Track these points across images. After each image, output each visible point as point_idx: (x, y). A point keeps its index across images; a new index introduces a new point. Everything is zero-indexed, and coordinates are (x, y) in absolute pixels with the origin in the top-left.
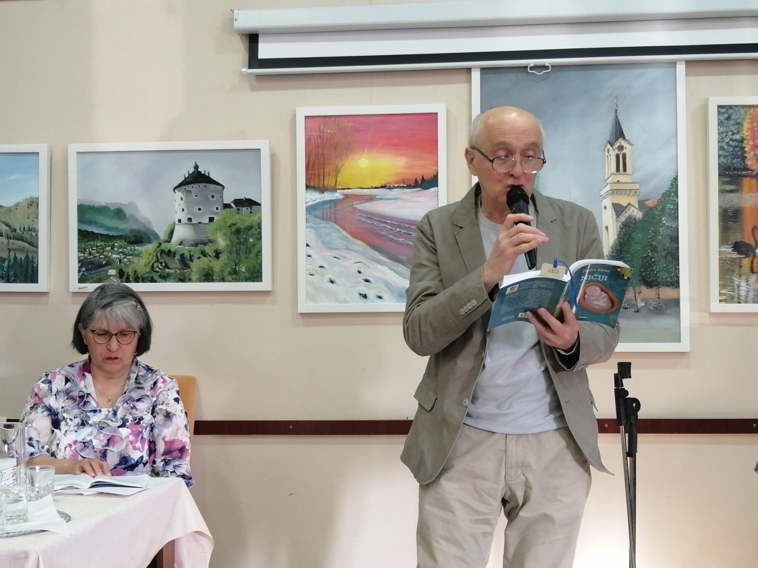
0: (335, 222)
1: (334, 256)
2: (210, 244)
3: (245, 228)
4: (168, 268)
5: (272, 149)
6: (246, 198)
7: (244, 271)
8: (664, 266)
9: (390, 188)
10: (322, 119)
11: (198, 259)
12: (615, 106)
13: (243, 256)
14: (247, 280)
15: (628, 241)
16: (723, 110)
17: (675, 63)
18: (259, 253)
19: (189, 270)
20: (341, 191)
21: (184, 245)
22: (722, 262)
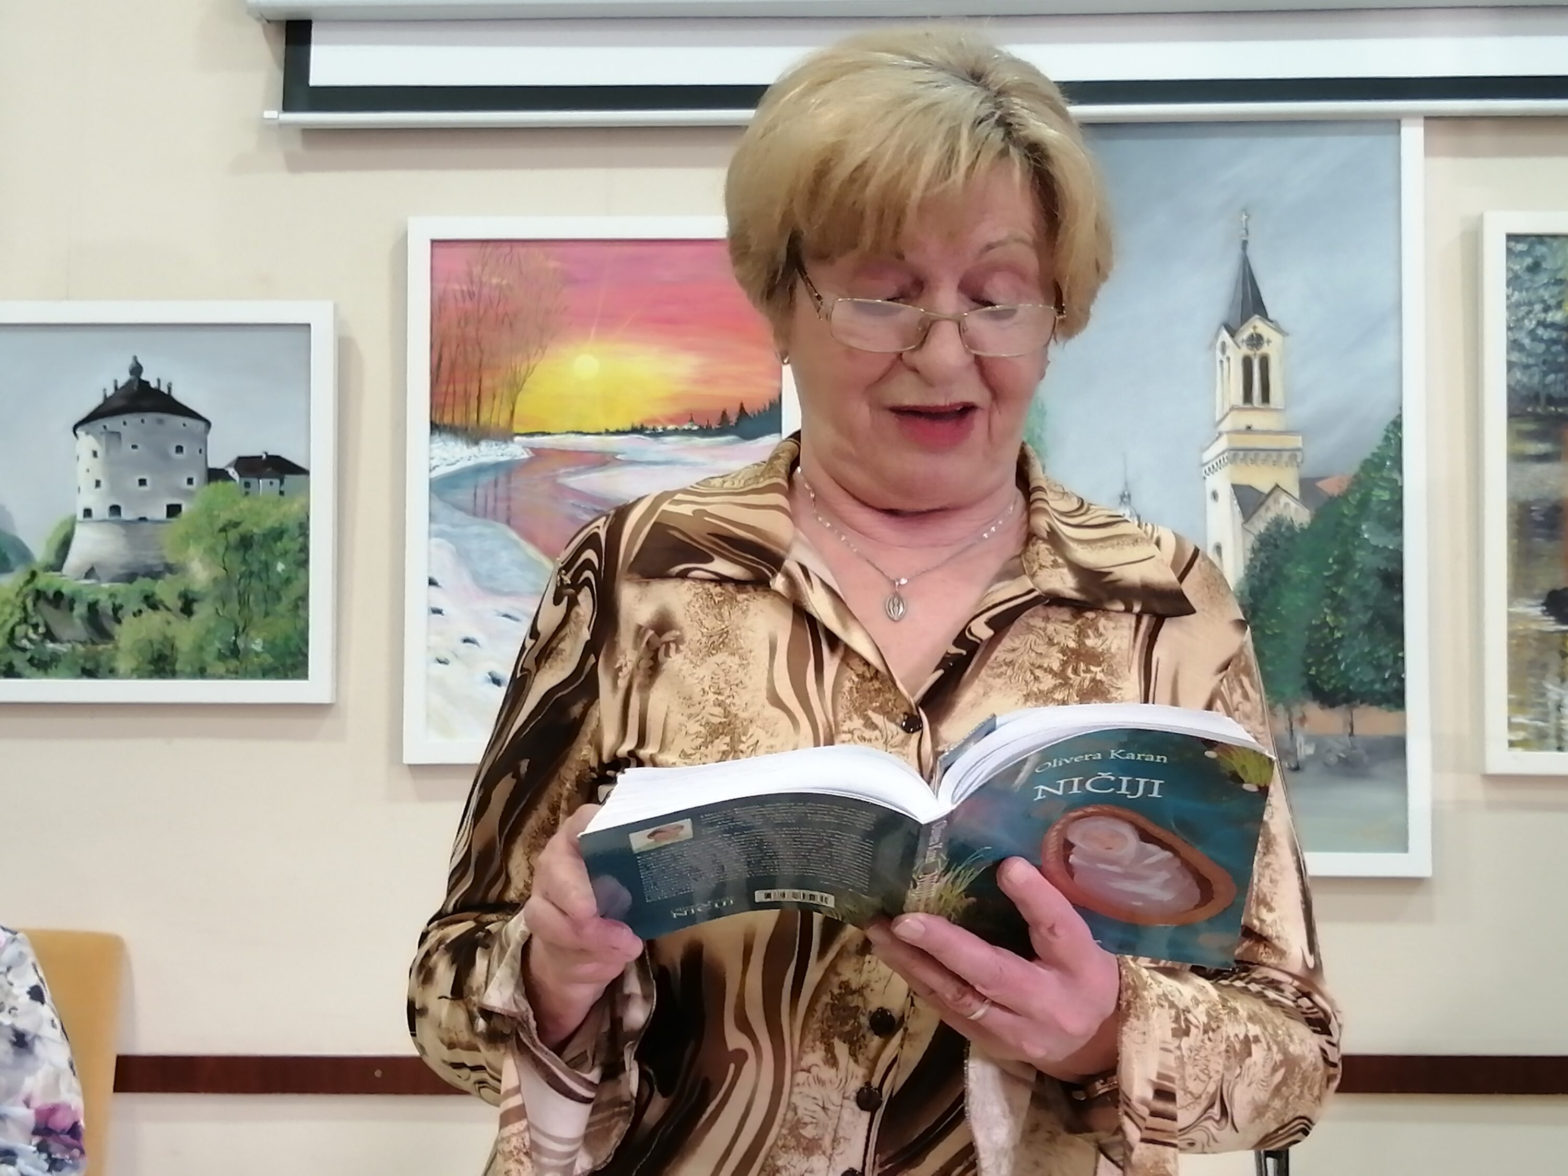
0: (508, 522)
1: (504, 611)
2: (168, 576)
3: (264, 535)
4: (54, 640)
5: (340, 323)
6: (270, 453)
7: (258, 648)
8: (1367, 650)
9: (655, 434)
10: (474, 250)
11: (135, 615)
12: (1244, 231)
13: (257, 609)
14: (266, 673)
15: (1273, 583)
16: (1521, 247)
17: (1399, 122)
18: (300, 603)
19: (110, 646)
20: (524, 439)
21: (98, 579)
22: (1514, 642)
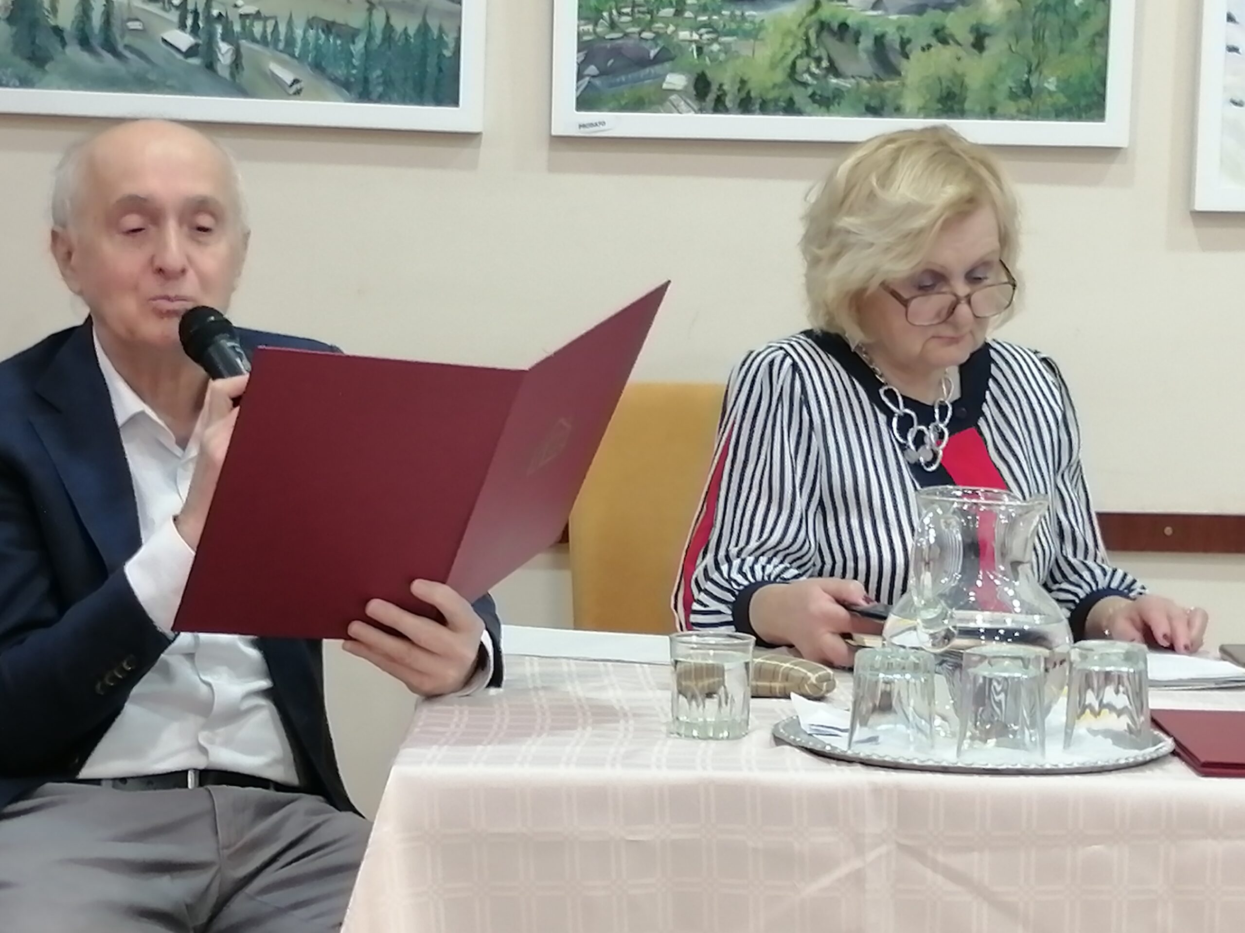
2: (960, 8)
4: (837, 74)
7: (1052, 87)
11: (923, 49)
13: (1052, 45)
14: (1061, 113)
18: (1097, 39)
19: (896, 83)
21: (886, 10)
